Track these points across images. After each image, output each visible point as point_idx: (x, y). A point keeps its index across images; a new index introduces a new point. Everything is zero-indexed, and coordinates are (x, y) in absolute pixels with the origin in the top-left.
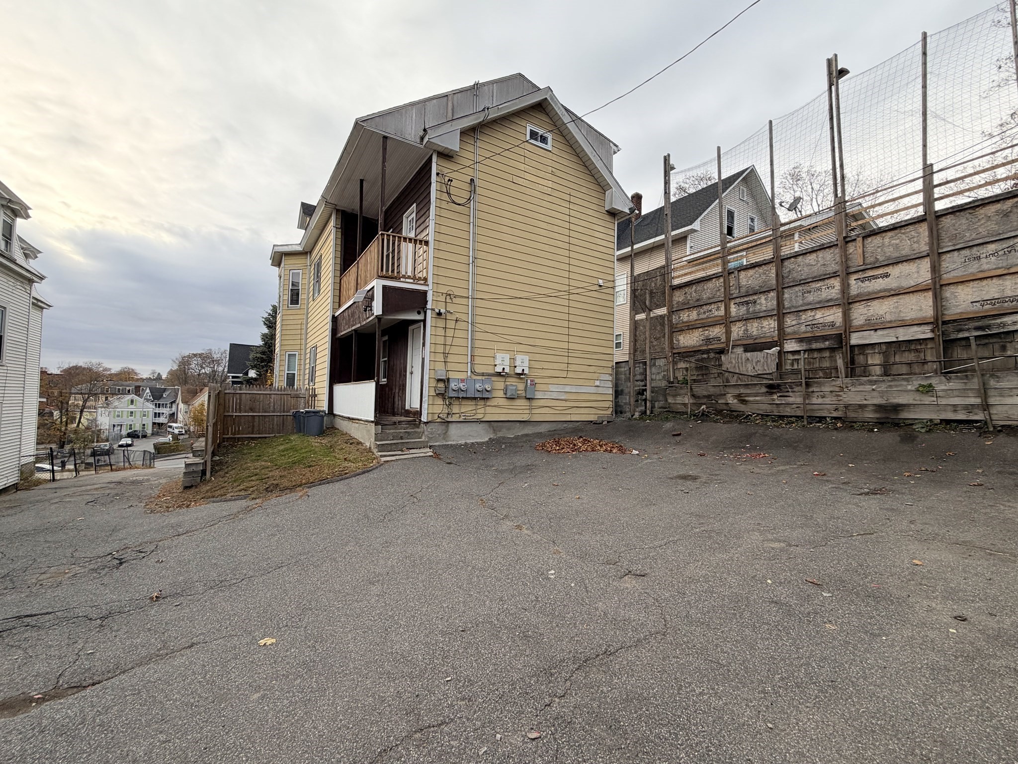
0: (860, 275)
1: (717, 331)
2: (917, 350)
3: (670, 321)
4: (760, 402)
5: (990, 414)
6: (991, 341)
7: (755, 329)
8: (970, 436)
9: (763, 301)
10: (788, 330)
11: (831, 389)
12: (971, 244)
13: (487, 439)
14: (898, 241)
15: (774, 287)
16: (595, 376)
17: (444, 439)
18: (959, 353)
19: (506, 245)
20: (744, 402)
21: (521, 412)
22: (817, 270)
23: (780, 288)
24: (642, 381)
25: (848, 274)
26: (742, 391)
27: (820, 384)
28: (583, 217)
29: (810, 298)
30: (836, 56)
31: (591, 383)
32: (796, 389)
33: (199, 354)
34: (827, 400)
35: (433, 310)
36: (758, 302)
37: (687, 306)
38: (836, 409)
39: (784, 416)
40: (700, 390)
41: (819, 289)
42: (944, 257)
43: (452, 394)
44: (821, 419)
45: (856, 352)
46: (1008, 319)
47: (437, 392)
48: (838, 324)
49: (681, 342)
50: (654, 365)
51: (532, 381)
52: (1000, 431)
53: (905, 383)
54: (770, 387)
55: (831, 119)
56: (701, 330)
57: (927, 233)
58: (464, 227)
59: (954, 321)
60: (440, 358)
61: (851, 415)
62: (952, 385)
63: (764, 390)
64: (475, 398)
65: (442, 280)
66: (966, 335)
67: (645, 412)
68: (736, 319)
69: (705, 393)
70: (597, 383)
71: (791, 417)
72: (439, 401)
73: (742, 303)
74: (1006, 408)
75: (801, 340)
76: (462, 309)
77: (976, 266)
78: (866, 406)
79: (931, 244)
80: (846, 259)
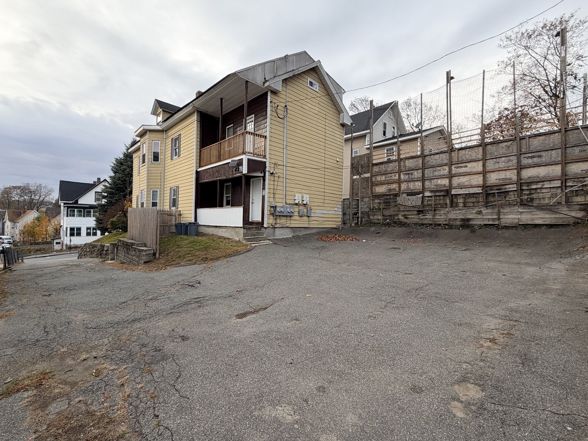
0: (456, 166)
1: (394, 186)
2: (476, 197)
3: (371, 180)
4: (414, 218)
5: (500, 222)
6: (502, 194)
7: (412, 186)
8: (494, 230)
9: (416, 173)
10: (426, 187)
11: (444, 212)
12: (497, 157)
13: (291, 236)
14: (471, 153)
15: (421, 168)
16: (335, 206)
17: (273, 236)
18: (491, 199)
19: (299, 139)
20: (406, 218)
21: (305, 223)
22: (439, 162)
23: (424, 168)
24: (356, 208)
25: (452, 165)
26: (406, 213)
27: (440, 210)
28: (331, 126)
29: (436, 173)
30: (450, 71)
31: (333, 209)
32: (430, 212)
33: (18, 187)
34: (442, 217)
35: (269, 171)
36: (414, 174)
37: (380, 174)
38: (446, 221)
39: (424, 224)
40: (387, 213)
41: (440, 170)
42: (487, 161)
43: (277, 214)
44: (439, 225)
45: (454, 197)
46: (507, 187)
47: (271, 213)
48: (447, 185)
49: (377, 190)
50: (363, 201)
51: (310, 208)
52: (503, 228)
53: (471, 210)
54: (419, 211)
55: (447, 98)
56: (386, 185)
57: (482, 151)
58: (282, 129)
59: (490, 186)
60: (272, 195)
61: (451, 223)
62: (488, 211)
63: (416, 213)
64: (286, 216)
65: (272, 157)
66: (493, 192)
67: (358, 223)
68: (403, 181)
69: (389, 214)
70: (336, 209)
71: (427, 224)
72: (272, 217)
73: (407, 174)
74: (505, 219)
75: (432, 191)
76: (281, 171)
77: (498, 165)
78: (457, 219)
79: (483, 156)
80: (451, 158)
